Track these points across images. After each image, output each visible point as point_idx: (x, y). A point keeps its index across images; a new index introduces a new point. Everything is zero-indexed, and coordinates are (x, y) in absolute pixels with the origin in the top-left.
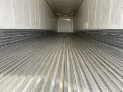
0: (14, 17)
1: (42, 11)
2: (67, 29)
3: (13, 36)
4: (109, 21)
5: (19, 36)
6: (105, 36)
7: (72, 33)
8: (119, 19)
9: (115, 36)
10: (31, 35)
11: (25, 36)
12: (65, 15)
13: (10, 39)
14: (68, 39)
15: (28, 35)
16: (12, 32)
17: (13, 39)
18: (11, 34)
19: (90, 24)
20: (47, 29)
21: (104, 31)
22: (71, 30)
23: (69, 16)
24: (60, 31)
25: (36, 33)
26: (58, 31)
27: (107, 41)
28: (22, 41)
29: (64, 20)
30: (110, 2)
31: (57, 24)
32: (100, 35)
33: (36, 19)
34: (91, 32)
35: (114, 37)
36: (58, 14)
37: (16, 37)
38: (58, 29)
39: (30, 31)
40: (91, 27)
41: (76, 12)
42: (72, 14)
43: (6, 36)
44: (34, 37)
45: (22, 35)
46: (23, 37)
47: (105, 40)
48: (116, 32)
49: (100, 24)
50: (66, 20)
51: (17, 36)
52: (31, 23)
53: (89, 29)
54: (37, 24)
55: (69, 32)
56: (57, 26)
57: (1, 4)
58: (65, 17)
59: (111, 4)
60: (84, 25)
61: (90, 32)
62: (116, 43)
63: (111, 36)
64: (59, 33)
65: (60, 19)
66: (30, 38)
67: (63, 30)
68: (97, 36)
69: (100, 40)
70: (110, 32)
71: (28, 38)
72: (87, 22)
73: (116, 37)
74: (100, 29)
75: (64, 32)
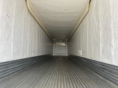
0: (12, 49)
1: (39, 39)
2: (62, 53)
3: (9, 68)
4: (101, 54)
5: (15, 66)
6: (99, 67)
7: (67, 56)
8: (110, 55)
9: (109, 70)
10: (27, 64)
11: (20, 66)
12: (60, 40)
13: (5, 72)
14: (63, 66)
15: (24, 64)
16: (9, 64)
17: (8, 71)
18: (6, 67)
19: (83, 53)
20: (43, 55)
21: (97, 63)
22: (66, 54)
23: (63, 41)
24: (55, 54)
25: (32, 60)
26: (54, 54)
27: (101, 73)
28: (17, 71)
29: (59, 44)
30: (99, 38)
31: (53, 48)
32: (94, 65)
33: (33, 47)
34: (85, 60)
35: (107, 71)
36: (54, 40)
37: (11, 69)
38: (54, 53)
39: (27, 60)
40: (84, 55)
41: (70, 39)
42: (67, 40)
43: (2, 70)
44: (30, 64)
45: (18, 66)
46: (19, 67)
47: (100, 72)
48: (108, 67)
49: (93, 55)
50: (61, 45)
51: (12, 67)
52: (28, 52)
53: (82, 57)
54: (34, 51)
55: (63, 55)
56: (53, 50)
57: (2, 40)
58: (60, 42)
59: (100, 39)
60: (78, 52)
61: (83, 60)
62: (110, 77)
63: (104, 69)
64: (55, 56)
65: (56, 44)
66: (25, 66)
67: (58, 53)
68: (91, 66)
69: (94, 70)
70: (103, 65)
71: (23, 67)
72: (80, 50)
73: (110, 72)
74: (93, 59)
75: (59, 55)
